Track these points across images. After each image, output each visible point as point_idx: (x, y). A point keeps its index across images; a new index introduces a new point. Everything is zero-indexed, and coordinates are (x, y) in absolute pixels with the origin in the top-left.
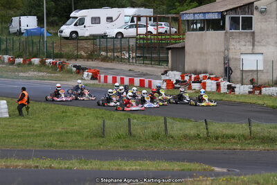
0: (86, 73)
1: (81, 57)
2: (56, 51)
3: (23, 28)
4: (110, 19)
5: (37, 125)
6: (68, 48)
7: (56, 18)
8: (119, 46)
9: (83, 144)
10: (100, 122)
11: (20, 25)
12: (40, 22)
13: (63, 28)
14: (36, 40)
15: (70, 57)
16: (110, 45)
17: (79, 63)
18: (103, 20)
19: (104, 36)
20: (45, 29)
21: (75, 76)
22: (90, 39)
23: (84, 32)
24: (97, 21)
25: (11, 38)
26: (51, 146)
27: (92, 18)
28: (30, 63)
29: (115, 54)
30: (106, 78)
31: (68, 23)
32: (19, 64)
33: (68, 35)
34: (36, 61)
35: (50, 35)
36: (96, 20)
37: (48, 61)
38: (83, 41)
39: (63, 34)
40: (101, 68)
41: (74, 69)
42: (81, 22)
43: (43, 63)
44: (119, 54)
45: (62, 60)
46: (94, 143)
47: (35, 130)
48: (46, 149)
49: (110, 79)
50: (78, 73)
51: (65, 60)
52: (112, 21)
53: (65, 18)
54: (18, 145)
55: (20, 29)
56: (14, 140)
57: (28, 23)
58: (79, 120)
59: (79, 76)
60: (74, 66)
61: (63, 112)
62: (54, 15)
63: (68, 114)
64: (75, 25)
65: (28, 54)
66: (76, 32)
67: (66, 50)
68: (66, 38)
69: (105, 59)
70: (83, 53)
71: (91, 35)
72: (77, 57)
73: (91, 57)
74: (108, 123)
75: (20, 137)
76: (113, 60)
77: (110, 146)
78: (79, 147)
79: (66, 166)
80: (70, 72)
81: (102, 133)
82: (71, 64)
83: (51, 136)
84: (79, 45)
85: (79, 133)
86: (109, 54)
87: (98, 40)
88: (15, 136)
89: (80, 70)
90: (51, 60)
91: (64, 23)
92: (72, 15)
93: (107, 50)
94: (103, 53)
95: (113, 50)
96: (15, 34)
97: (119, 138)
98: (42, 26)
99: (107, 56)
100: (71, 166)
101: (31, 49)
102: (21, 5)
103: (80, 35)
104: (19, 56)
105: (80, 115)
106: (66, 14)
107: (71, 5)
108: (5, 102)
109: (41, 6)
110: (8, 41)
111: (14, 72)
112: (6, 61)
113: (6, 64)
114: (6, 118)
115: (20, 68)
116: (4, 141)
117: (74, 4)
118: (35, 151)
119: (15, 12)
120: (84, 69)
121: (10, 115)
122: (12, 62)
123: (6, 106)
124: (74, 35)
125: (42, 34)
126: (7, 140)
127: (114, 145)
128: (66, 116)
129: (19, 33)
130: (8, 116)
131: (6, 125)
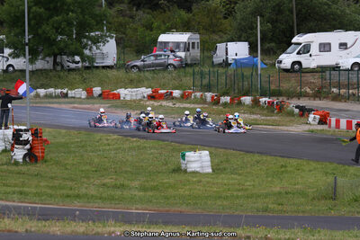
0: (312, 116)
1: (306, 95)
2: (273, 87)
3: (231, 57)
4: (343, 46)
5: (248, 183)
6: (290, 84)
7: (273, 44)
8: (355, 80)
9: (308, 208)
10: (330, 179)
11: (227, 54)
12: (253, 49)
13: (283, 57)
14: (247, 72)
15: (291, 95)
16: (343, 79)
17: (304, 102)
18: (335, 47)
19: (336, 68)
20: (259, 58)
21: (297, 119)
22: (317, 72)
23: (309, 62)
24: (327, 48)
25: (216, 69)
26: (266, 211)
27: (320, 44)
28: (240, 103)
29: (351, 91)
30: (338, 122)
31: (289, 50)
32: (225, 104)
33: (289, 66)
34: (247, 100)
35: (265, 66)
36: (325, 47)
37: (263, 100)
38: (308, 75)
39: (282, 66)
40: (332, 109)
41: (297, 111)
42: (306, 49)
43: (256, 102)
44: (355, 91)
45: (281, 99)
46: (322, 207)
47: (247, 190)
48: (260, 214)
49: (343, 123)
50: (302, 115)
51: (285, 99)
52: (346, 48)
53: (285, 44)
54: (223, 209)
55: (227, 58)
56: (219, 202)
57: (238, 50)
58: (302, 177)
59: (303, 119)
60: (296, 107)
61: (282, 166)
62: (271, 40)
63: (289, 169)
64: (298, 53)
65: (236, 91)
66: (299, 63)
67: (285, 86)
68: (286, 71)
69: (337, 98)
70: (308, 90)
71: (318, 67)
72: (300, 95)
73: (318, 95)
74: (341, 180)
75: (226, 198)
76: (347, 98)
77: (344, 211)
78: (303, 212)
79: (287, 237)
80: (291, 114)
81: (333, 194)
82: (292, 104)
83: (266, 198)
84: (304, 79)
85: (303, 194)
86: (343, 91)
87: (328, 73)
88: (220, 197)
89: (304, 111)
90: (267, 99)
91: (284, 51)
92: (294, 40)
93: (339, 86)
94: (335, 90)
95: (348, 86)
96: (220, 65)
97: (356, 201)
98: (255, 54)
99: (339, 94)
100: (293, 236)
101: (241, 84)
102: (229, 28)
103: (304, 66)
104: (225, 94)
105: (304, 171)
106: (285, 39)
107: (292, 27)
108: (207, 152)
109: (253, 28)
110: (212, 75)
111: (220, 114)
112: (209, 99)
113: (209, 104)
114: (208, 174)
115: (227, 109)
116: (205, 203)
117: (297, 25)
118: (246, 216)
119: (221, 37)
120: (310, 111)
121: (213, 170)
122: (216, 102)
123: (209, 158)
124: (296, 66)
125: (255, 65)
126: (209, 202)
127: (348, 209)
128: (287, 172)
129: (226, 64)
130: (210, 170)
131: (208, 182)
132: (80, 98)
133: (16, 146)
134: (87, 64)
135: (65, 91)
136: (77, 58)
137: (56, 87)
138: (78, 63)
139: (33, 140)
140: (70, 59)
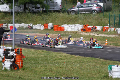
132: (40, 30)
133: (5, 59)
134: (44, 9)
135: (31, 25)
136: (38, 6)
137: (25, 23)
138: (39, 8)
139: (16, 56)
140: (34, 6)
